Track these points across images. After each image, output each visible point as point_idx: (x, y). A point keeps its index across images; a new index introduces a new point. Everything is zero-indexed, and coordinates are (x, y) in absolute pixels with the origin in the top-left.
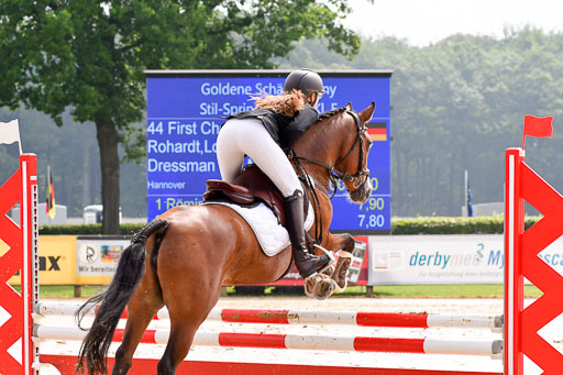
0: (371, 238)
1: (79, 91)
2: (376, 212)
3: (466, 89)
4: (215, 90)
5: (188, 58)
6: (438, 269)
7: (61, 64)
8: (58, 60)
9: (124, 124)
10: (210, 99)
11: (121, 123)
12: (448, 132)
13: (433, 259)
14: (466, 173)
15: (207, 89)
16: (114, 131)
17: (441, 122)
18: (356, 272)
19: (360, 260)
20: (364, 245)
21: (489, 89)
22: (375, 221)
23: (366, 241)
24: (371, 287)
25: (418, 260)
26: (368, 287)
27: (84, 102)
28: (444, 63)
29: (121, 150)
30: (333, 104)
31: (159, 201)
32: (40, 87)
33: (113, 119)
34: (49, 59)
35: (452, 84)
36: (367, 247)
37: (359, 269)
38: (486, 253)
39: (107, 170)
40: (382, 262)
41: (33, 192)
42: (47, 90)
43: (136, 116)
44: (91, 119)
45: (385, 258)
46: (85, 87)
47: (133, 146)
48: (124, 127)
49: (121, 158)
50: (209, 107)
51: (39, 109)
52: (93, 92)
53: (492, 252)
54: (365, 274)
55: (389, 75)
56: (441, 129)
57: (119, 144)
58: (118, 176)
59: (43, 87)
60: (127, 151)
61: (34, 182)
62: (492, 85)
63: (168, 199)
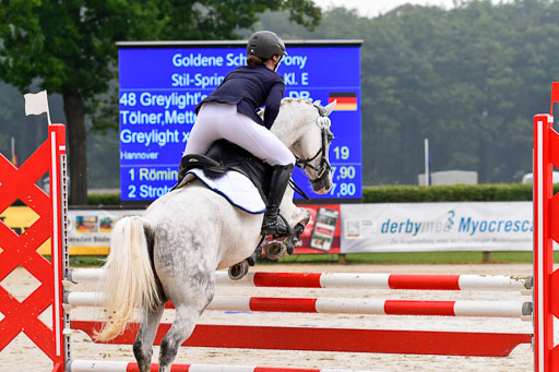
0: (343, 207)
1: (46, 63)
2: (347, 181)
3: (416, 57)
4: (186, 62)
5: (154, 31)
6: (410, 237)
7: (27, 37)
8: (24, 33)
9: (90, 96)
10: (182, 70)
11: (87, 95)
12: (398, 102)
13: (404, 227)
14: (426, 142)
15: (178, 61)
16: (81, 103)
17: (391, 91)
18: (329, 240)
19: (332, 228)
20: (336, 213)
21: (438, 59)
22: (346, 190)
23: (338, 209)
24: (344, 255)
25: (389, 227)
26: (340, 255)
27: (52, 74)
29: (88, 122)
30: (304, 74)
31: (132, 172)
32: (7, 62)
33: (79, 90)
34: (17, 31)
35: (402, 54)
36: (339, 215)
37: (331, 237)
38: (457, 221)
39: (75, 141)
40: (353, 229)
41: (62, 162)
42: (15, 62)
43: (103, 88)
44: (57, 91)
45: (357, 226)
46: (55, 60)
47: (99, 118)
48: (90, 99)
49: (88, 130)
50: (181, 78)
51: (7, 81)
52: (60, 65)
53: (463, 219)
54: (336, 242)
55: (358, 45)
56: (391, 99)
57: (87, 116)
58: (84, 148)
59: (11, 60)
60: (94, 122)
61: (62, 152)
62: (441, 55)
63: (141, 170)
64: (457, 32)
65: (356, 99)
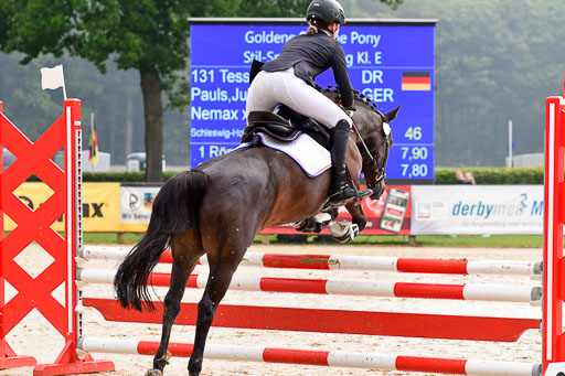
0: (414, 188)
1: (123, 38)
2: (419, 162)
3: (511, 38)
4: (258, 39)
5: (231, 7)
6: (481, 219)
7: (105, 11)
8: (102, 8)
9: (168, 72)
10: (254, 47)
11: (164, 71)
12: (493, 83)
13: (475, 209)
14: (510, 123)
15: (250, 37)
16: (158, 79)
17: (486, 72)
18: (399, 221)
19: (403, 209)
20: (407, 194)
21: (534, 39)
22: (418, 170)
23: (409, 190)
24: (414, 236)
25: (460, 209)
26: (411, 236)
27: (128, 49)
28: (490, 13)
29: (164, 98)
30: (377, 53)
31: (202, 149)
32: (84, 34)
33: (157, 66)
34: (93, 5)
35: (498, 35)
36: (410, 196)
37: (401, 218)
38: (529, 204)
39: (151, 118)
40: (424, 211)
41: (77, 137)
42: (91, 36)
43: (180, 65)
44: (135, 67)
45: (428, 207)
46: (131, 35)
47: (176, 94)
48: (167, 75)
49: (164, 106)
50: (252, 55)
51: (83, 56)
52: (137, 41)
53: (535, 203)
54: (407, 223)
55: (433, 24)
56: (486, 79)
57: (163, 92)
58: (161, 124)
59: (87, 34)
60: (170, 98)
61: (78, 127)
62: (537, 36)
63: (211, 147)
64: (553, 13)
65: (429, 79)
